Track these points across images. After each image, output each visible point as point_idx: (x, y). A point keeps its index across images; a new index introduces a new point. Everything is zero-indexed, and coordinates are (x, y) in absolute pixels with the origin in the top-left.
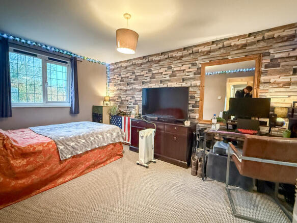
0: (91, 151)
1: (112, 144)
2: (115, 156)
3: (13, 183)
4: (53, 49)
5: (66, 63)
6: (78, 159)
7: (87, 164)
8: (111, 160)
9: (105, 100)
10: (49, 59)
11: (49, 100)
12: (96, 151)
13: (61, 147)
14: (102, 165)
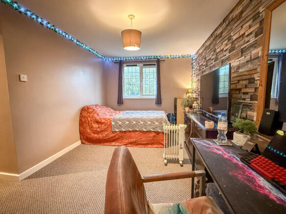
0: (133, 131)
1: (155, 132)
2: (158, 144)
3: (93, 135)
4: (145, 58)
5: (155, 65)
6: (123, 134)
7: (130, 140)
8: (154, 146)
9: (188, 92)
10: (144, 65)
11: (144, 94)
12: (137, 133)
13: (113, 123)
14: (143, 146)
